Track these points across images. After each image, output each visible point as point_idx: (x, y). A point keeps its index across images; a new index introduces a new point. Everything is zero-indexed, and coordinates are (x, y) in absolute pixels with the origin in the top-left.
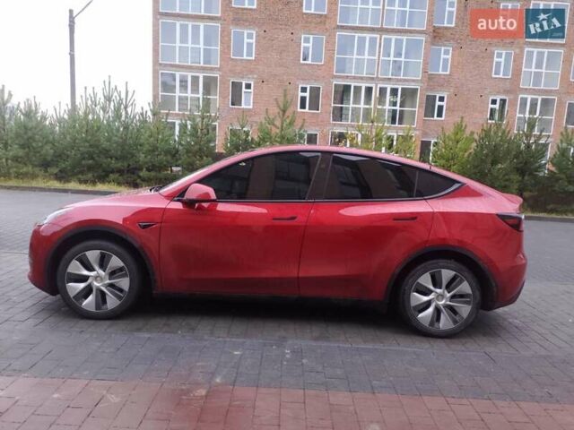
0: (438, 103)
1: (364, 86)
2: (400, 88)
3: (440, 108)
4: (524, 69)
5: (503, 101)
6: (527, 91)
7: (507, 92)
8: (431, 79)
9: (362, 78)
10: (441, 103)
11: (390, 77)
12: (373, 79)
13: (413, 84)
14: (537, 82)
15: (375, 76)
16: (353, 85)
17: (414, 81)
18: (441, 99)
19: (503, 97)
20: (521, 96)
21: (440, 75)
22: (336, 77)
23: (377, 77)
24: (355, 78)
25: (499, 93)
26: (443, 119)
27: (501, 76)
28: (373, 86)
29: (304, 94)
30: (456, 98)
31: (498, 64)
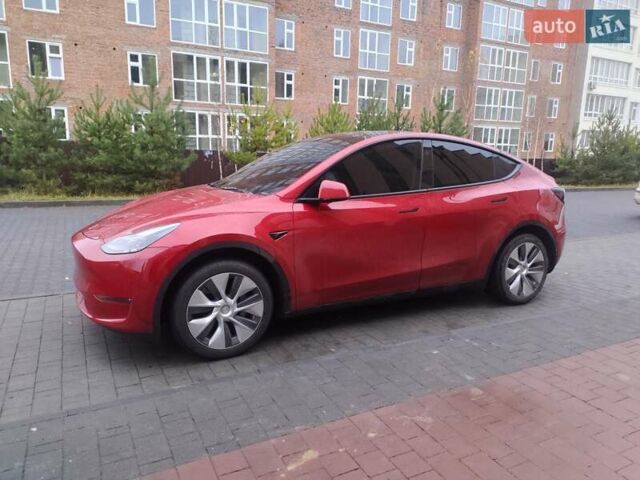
0: (286, 82)
1: (208, 58)
2: (248, 62)
3: (289, 87)
4: (360, 50)
5: (345, 82)
6: (364, 72)
7: (347, 73)
8: (278, 55)
9: (205, 48)
10: (289, 82)
11: (236, 49)
12: (217, 50)
13: (261, 59)
14: (372, 64)
15: (219, 47)
16: (195, 56)
17: (261, 56)
18: (289, 78)
19: (344, 78)
20: (360, 77)
21: (286, 51)
22: (173, 44)
23: (222, 49)
24: (196, 47)
25: (340, 73)
26: (293, 99)
27: (341, 56)
28: (219, 58)
29: (134, 64)
30: (302, 77)
31: (338, 43)
